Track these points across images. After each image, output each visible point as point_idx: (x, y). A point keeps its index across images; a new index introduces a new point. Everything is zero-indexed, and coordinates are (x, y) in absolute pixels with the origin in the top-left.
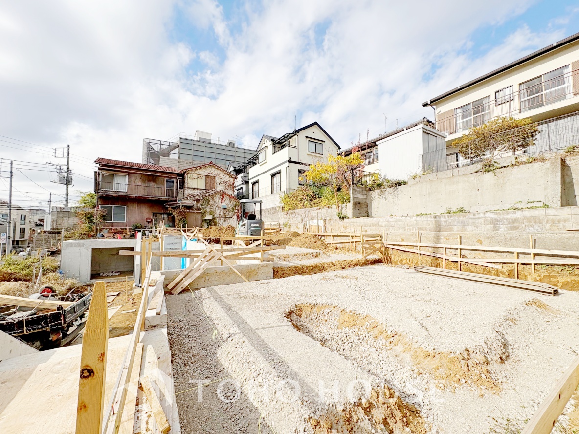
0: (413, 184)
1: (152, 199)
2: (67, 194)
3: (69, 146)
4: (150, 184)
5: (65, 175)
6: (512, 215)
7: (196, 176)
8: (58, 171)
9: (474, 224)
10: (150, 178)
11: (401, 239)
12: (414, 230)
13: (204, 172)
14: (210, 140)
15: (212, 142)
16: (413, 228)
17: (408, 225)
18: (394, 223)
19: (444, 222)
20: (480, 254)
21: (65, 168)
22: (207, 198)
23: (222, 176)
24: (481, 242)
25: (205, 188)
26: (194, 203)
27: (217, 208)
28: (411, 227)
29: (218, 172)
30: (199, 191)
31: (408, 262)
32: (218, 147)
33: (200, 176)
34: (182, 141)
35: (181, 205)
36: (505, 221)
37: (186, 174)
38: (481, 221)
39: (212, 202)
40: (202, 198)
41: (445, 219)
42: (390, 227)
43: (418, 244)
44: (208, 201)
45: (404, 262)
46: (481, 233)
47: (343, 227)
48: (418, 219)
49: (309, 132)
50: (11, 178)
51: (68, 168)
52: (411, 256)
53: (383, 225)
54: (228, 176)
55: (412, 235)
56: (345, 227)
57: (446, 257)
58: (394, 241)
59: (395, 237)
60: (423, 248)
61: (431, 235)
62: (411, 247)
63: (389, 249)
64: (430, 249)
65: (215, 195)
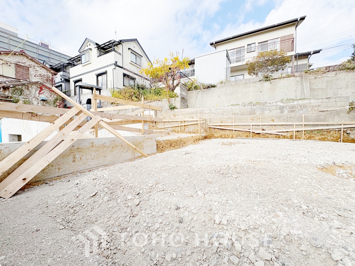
6: (292, 103)
9: (270, 110)
11: (220, 122)
12: (230, 115)
13: (12, 59)
14: (17, 34)
15: (19, 36)
17: (225, 112)
18: (215, 111)
19: (250, 109)
20: (273, 128)
23: (38, 69)
24: (273, 121)
25: (15, 77)
28: (228, 113)
29: (33, 63)
30: (5, 79)
33: (6, 63)
36: (288, 107)
38: (274, 107)
39: (26, 92)
40: (11, 86)
41: (251, 107)
42: (212, 114)
43: (234, 124)
45: (223, 136)
46: (273, 115)
48: (233, 107)
52: (228, 132)
53: (207, 113)
54: (45, 70)
55: (228, 118)
56: (175, 115)
57: (253, 131)
58: (215, 123)
59: (216, 120)
60: (237, 126)
61: (241, 118)
62: (228, 126)
63: (212, 129)
64: (241, 127)
65: (29, 85)
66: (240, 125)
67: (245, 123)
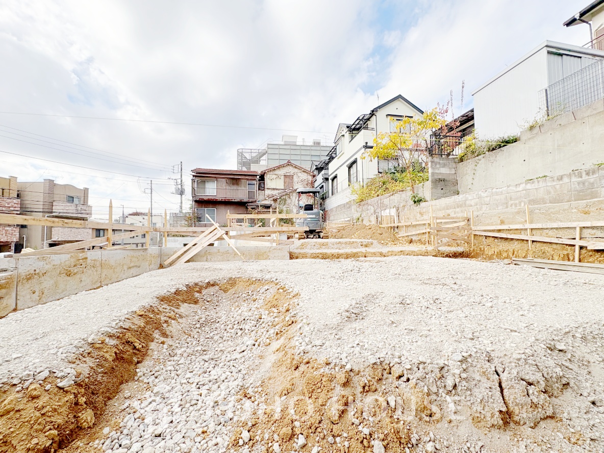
0: (529, 139)
1: (235, 201)
2: (181, 203)
3: (181, 162)
4: (235, 187)
5: (180, 186)
7: (274, 177)
8: (175, 184)
10: (234, 181)
11: (499, 222)
12: (523, 204)
13: (282, 172)
14: (296, 142)
15: (298, 144)
16: (520, 203)
17: (511, 199)
18: (489, 198)
19: (579, 183)
21: (179, 181)
22: (284, 197)
23: (300, 174)
25: (283, 188)
26: (272, 203)
27: (294, 207)
28: (517, 202)
29: (296, 170)
30: (278, 191)
31: (511, 255)
32: (302, 148)
33: (278, 177)
34: (270, 146)
35: (259, 205)
37: (265, 175)
39: (288, 201)
40: (278, 198)
41: (580, 179)
42: (483, 206)
43: (528, 226)
44: (285, 200)
45: (505, 255)
47: (418, 215)
48: (529, 186)
49: (391, 109)
50: (151, 193)
51: (181, 181)
52: (516, 246)
53: (473, 204)
54: (306, 174)
55: (518, 213)
56: (421, 214)
57: (583, 243)
58: (488, 225)
59: (491, 219)
60: (538, 231)
61: (552, 210)
62: (516, 232)
63: (481, 238)
64: (551, 233)
65: (291, 194)
66: (547, 229)
67: (561, 221)
